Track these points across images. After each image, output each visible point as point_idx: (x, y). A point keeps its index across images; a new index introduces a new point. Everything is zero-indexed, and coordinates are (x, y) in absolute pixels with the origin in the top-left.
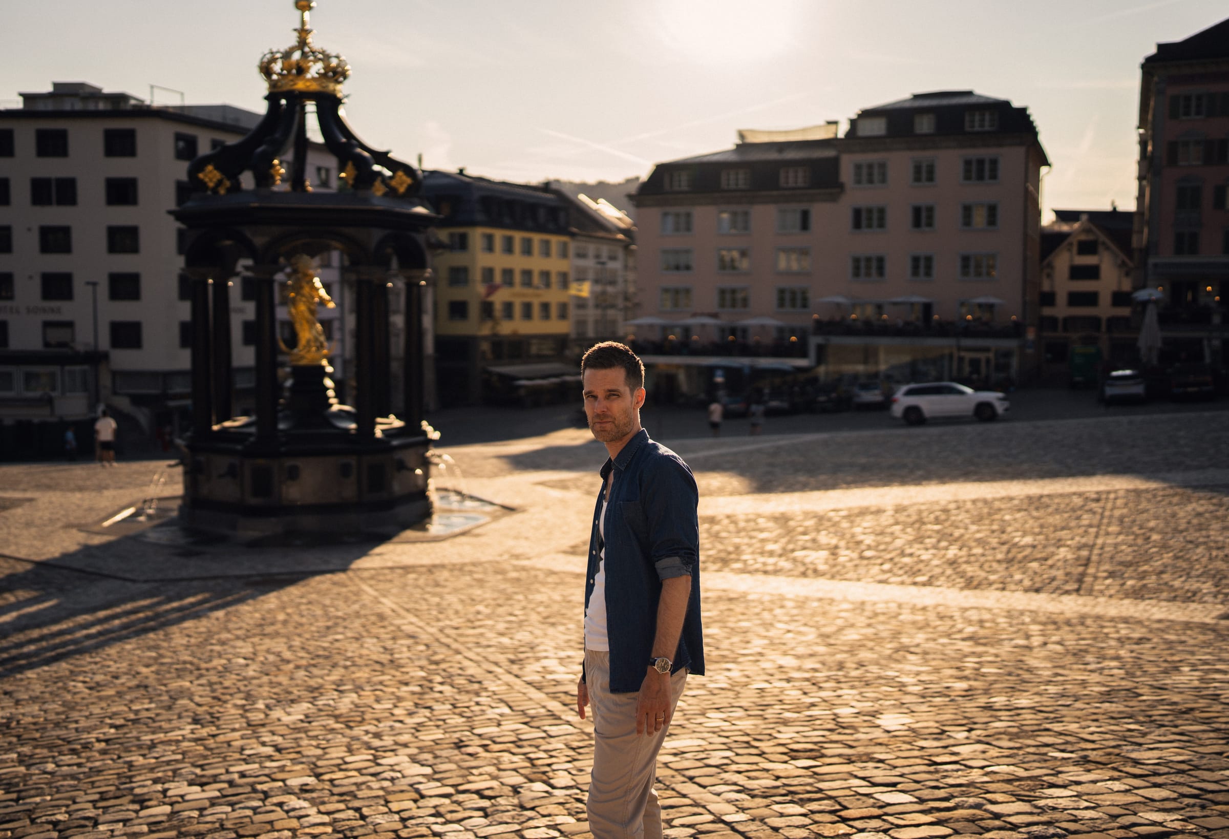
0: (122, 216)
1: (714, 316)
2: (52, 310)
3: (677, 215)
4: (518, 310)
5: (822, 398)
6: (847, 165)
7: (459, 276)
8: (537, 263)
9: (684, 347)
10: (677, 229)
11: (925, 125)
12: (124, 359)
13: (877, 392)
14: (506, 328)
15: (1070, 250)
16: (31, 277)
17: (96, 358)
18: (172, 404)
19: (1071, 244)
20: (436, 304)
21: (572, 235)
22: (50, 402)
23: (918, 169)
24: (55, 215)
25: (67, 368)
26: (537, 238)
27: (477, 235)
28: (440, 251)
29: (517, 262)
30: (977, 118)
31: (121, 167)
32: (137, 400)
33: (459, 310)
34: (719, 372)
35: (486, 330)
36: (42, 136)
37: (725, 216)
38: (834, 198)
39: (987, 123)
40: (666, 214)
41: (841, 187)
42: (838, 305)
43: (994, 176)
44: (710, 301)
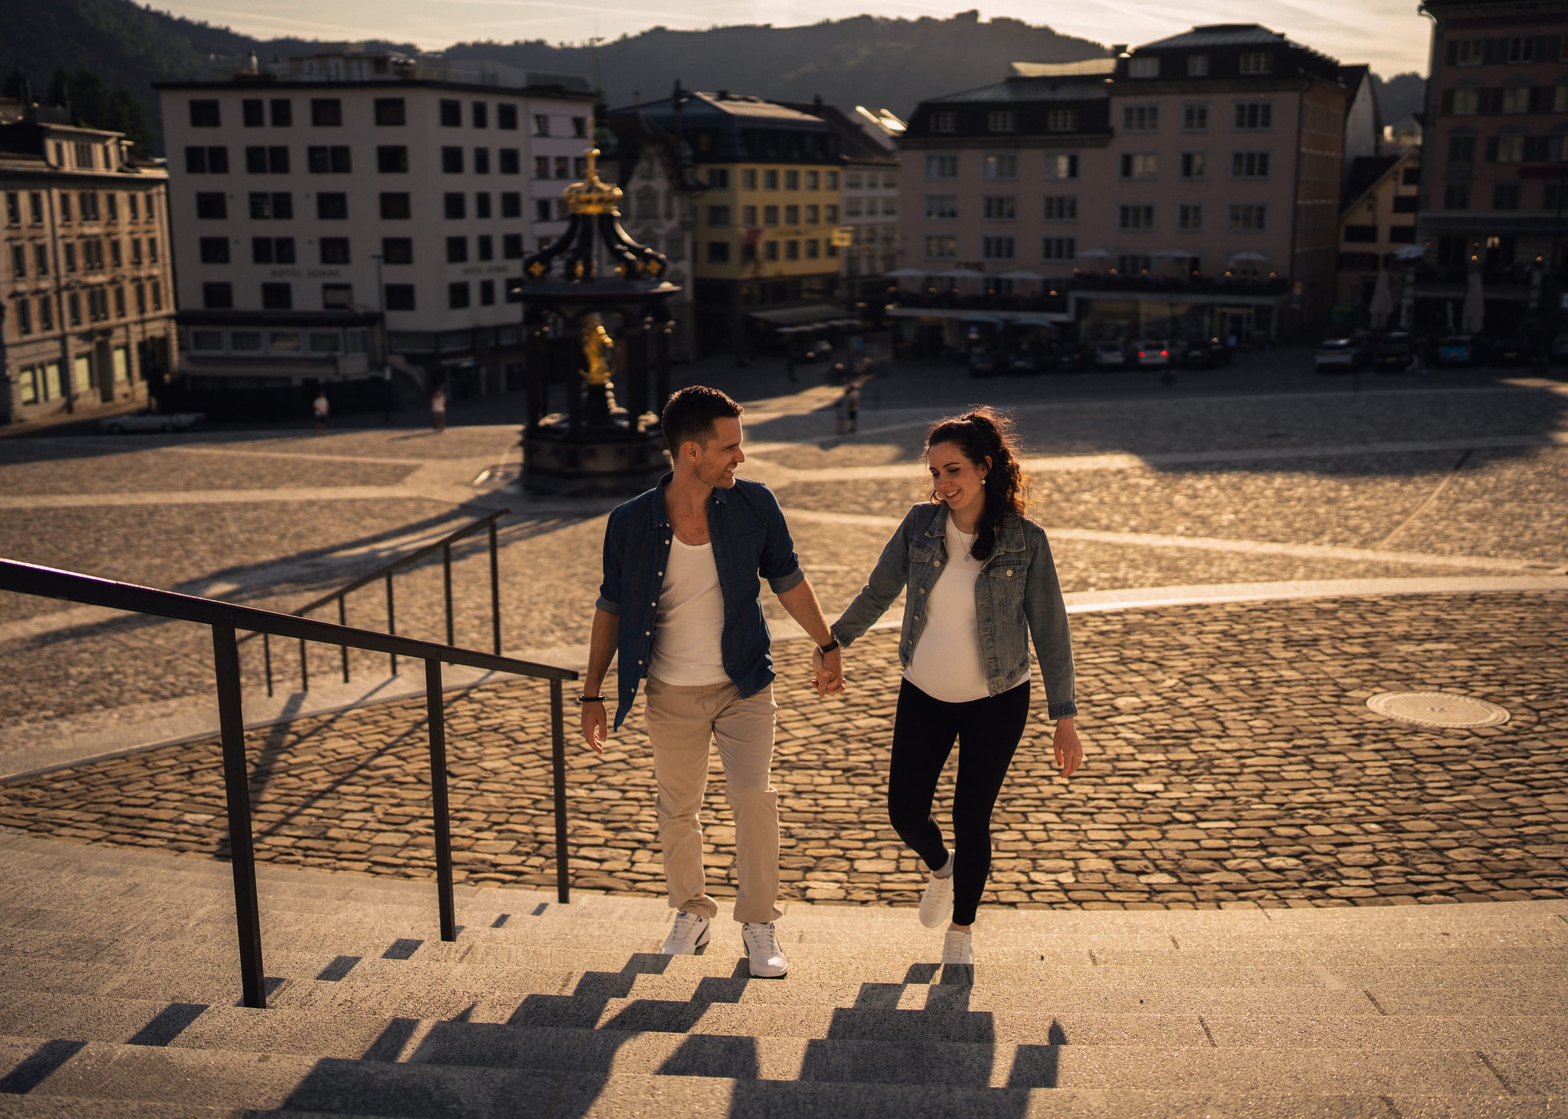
0: (394, 183)
1: (978, 267)
2: (331, 273)
3: (942, 159)
4: (782, 250)
5: (1066, 359)
6: (1118, 108)
7: (720, 215)
8: (803, 198)
9: (947, 299)
10: (942, 174)
11: (1198, 67)
12: (398, 320)
13: (1118, 353)
14: (769, 270)
15: (1395, 179)
16: (310, 242)
17: (372, 319)
18: (445, 363)
19: (1397, 173)
20: (695, 246)
21: (843, 163)
22: (333, 361)
23: (1189, 114)
24: (331, 182)
25: (349, 330)
26: (803, 170)
27: (738, 171)
28: (698, 193)
29: (782, 198)
30: (1252, 60)
31: (392, 136)
32: (412, 359)
33: (719, 251)
34: (973, 329)
35: (747, 274)
36: (317, 105)
37: (992, 160)
38: (1103, 144)
39: (1262, 66)
40: (930, 158)
41: (1110, 132)
42: (1101, 259)
43: (1266, 123)
44: (975, 252)
